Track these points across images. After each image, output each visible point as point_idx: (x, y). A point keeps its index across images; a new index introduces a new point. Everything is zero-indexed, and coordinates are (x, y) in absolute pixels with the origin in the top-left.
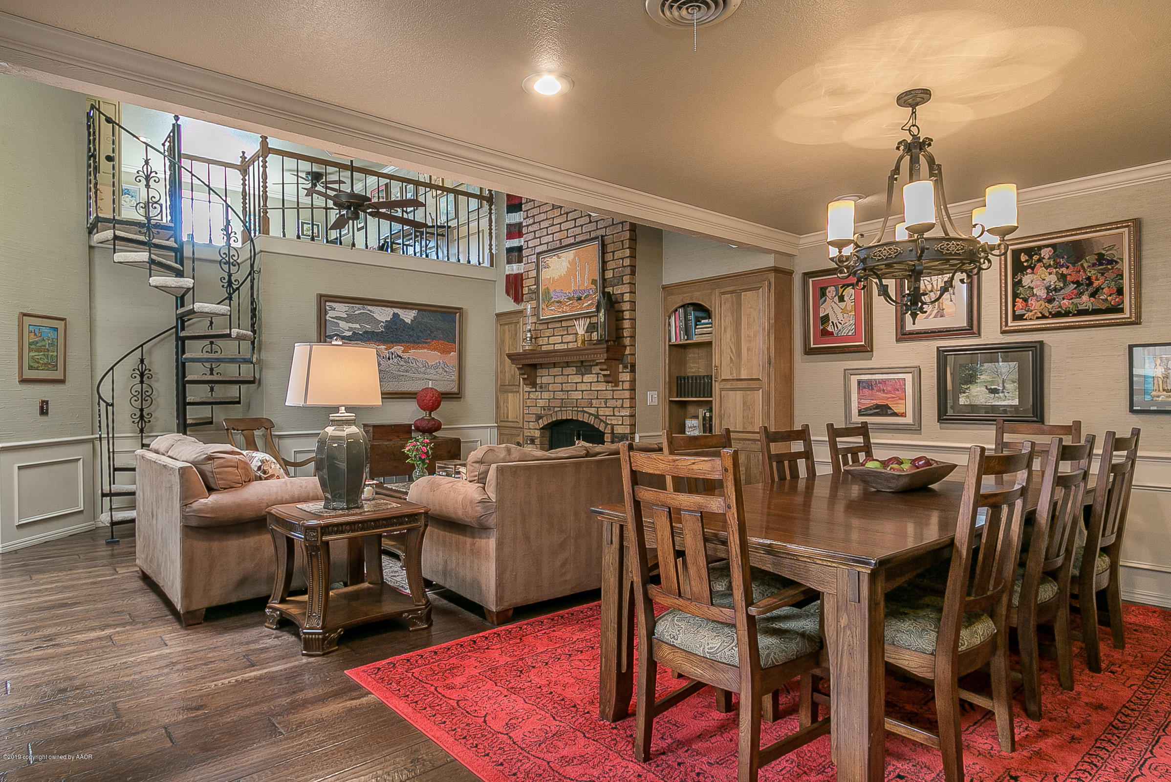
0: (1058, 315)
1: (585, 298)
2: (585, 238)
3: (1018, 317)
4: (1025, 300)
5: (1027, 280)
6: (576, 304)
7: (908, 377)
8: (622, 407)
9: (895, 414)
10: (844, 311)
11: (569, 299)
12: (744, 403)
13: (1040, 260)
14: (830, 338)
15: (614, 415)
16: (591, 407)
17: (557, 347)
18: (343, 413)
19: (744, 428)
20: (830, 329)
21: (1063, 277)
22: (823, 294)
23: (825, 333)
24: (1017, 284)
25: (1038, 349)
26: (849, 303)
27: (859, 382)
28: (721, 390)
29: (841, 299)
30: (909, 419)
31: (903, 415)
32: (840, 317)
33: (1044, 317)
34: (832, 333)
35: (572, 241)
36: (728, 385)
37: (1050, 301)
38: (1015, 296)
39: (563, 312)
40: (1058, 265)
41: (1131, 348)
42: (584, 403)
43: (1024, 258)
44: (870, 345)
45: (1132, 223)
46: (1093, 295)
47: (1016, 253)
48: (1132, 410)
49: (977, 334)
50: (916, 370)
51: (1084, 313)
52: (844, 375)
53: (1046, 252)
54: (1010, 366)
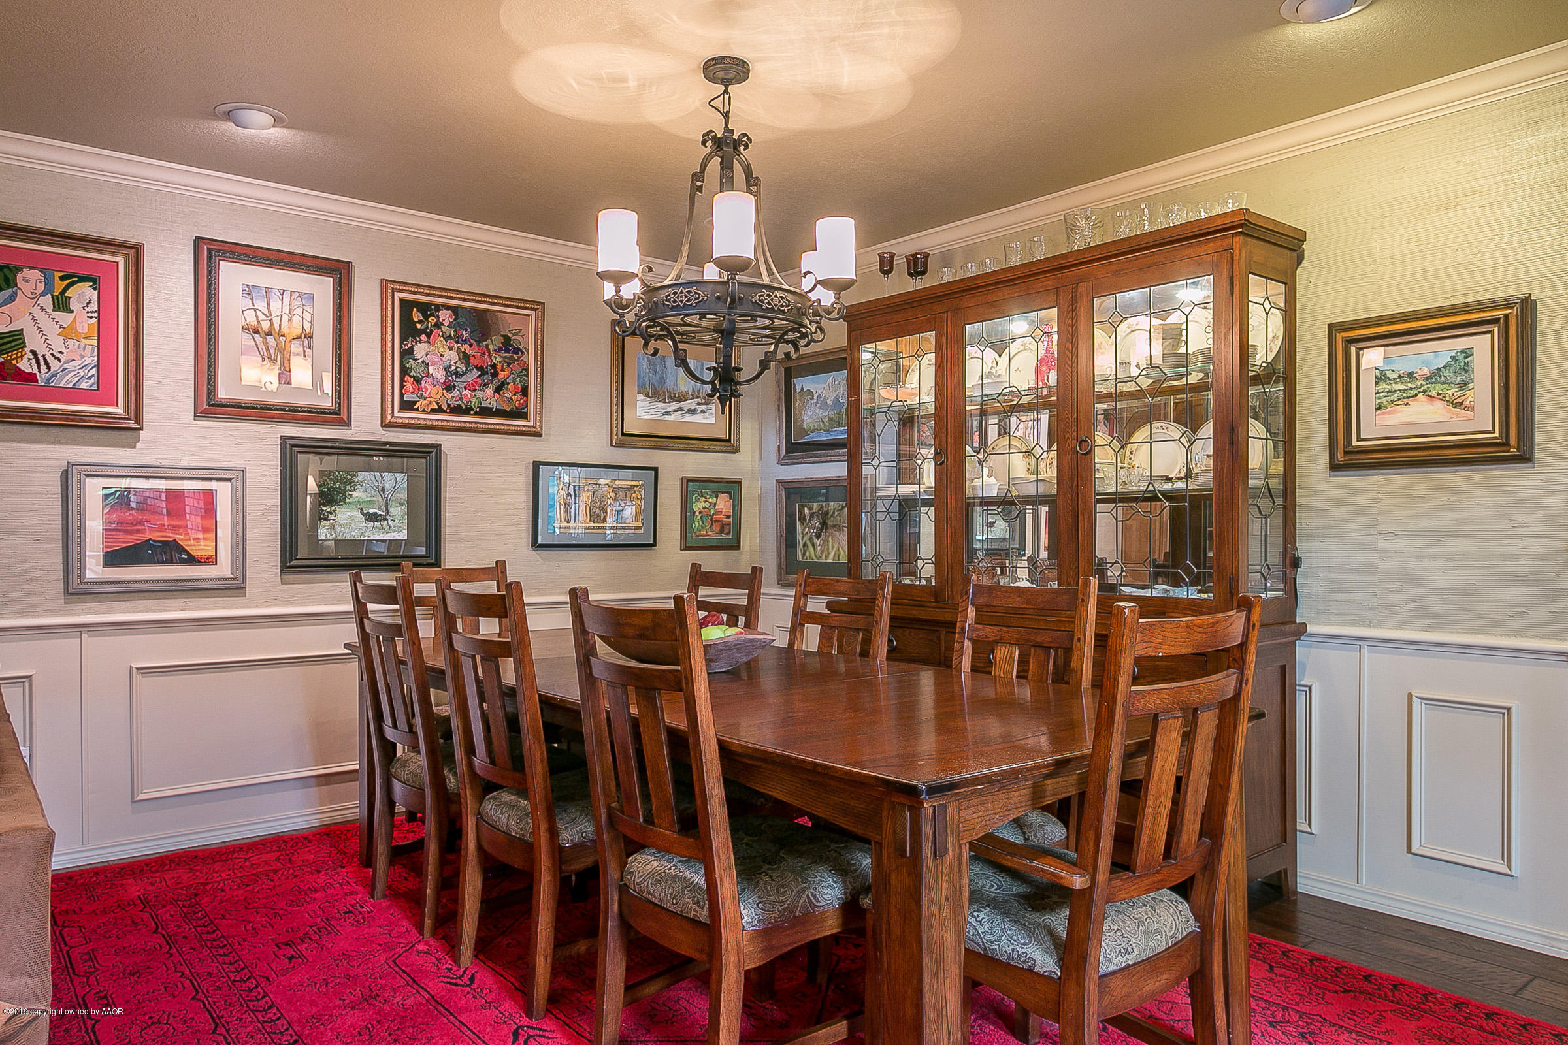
0: (457, 410)
3: (407, 406)
4: (418, 381)
5: (421, 350)
7: (222, 489)
9: (192, 560)
10: (67, 332)
13: (437, 326)
14: (26, 385)
20: (24, 366)
21: (464, 357)
22: (6, 281)
23: (13, 375)
24: (407, 353)
25: (430, 453)
26: (83, 317)
29: (61, 303)
30: (223, 568)
31: (211, 560)
32: (56, 343)
33: (440, 410)
34: (31, 378)
37: (449, 388)
38: (404, 371)
40: (459, 339)
41: (536, 465)
43: (416, 316)
44: (138, 418)
45: (538, 306)
46: (498, 390)
47: (406, 305)
48: (535, 544)
49: (346, 423)
50: (234, 476)
51: (485, 412)
52: (65, 476)
53: (445, 316)
54: (395, 481)
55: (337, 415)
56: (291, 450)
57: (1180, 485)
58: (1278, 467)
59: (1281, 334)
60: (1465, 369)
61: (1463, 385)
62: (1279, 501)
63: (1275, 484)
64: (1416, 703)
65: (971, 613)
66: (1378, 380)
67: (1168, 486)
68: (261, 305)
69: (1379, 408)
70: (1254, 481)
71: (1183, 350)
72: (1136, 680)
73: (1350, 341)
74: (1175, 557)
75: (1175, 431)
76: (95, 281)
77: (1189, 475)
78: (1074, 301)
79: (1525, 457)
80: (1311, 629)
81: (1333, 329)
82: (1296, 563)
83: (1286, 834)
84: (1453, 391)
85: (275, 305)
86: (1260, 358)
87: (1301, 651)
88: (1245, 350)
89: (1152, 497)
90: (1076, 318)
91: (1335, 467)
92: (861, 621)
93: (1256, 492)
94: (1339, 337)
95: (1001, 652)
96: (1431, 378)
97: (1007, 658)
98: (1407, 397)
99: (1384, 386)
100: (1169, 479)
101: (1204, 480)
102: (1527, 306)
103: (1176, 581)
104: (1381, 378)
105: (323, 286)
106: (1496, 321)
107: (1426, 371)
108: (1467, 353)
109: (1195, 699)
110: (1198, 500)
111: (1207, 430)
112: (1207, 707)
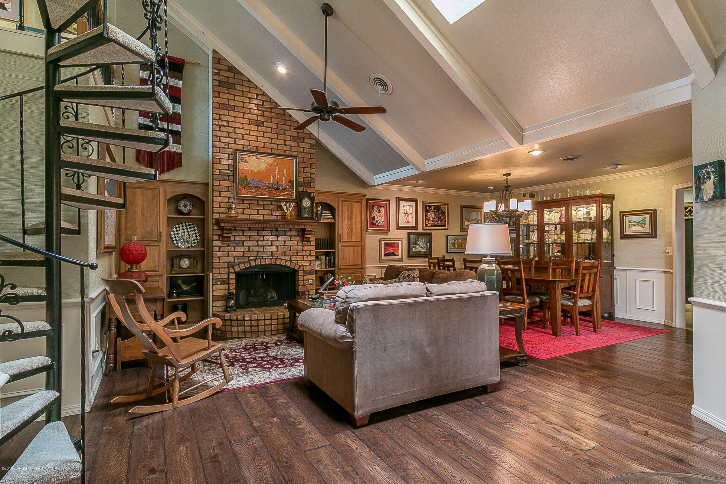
0: (434, 226)
1: (282, 189)
2: (280, 153)
3: (426, 225)
4: (428, 220)
5: (428, 214)
6: (274, 192)
7: (400, 242)
8: (310, 255)
9: (395, 255)
10: (380, 216)
11: (269, 188)
12: (354, 252)
13: (431, 209)
14: (375, 226)
15: (304, 260)
16: (285, 256)
17: (252, 217)
18: (489, 258)
19: (354, 263)
20: (375, 222)
21: (436, 215)
22: (373, 208)
23: (373, 224)
24: (426, 215)
25: (430, 234)
26: (382, 213)
27: (385, 244)
28: (342, 246)
29: (379, 211)
30: (399, 257)
31: (398, 255)
32: (379, 218)
33: (431, 226)
34: (375, 224)
35: (269, 151)
36: (346, 244)
37: (433, 221)
38: (426, 219)
39: (261, 195)
40: (435, 212)
41: (447, 236)
42: (278, 253)
43: (428, 208)
44: (389, 231)
45: (448, 204)
46: (441, 221)
47: (426, 206)
48: (447, 252)
49: (417, 229)
50: (402, 240)
51: (439, 226)
52: (380, 241)
53: (432, 207)
54: (424, 240)
55: (415, 228)
56: (409, 234)
57: (590, 241)
58: (610, 237)
59: (610, 213)
60: (645, 221)
61: (644, 224)
62: (610, 244)
63: (610, 241)
64: (637, 281)
65: (551, 264)
66: (629, 222)
67: (588, 241)
68: (405, 208)
69: (629, 227)
70: (604, 241)
71: (590, 216)
72: (583, 269)
73: (623, 215)
74: (589, 255)
75: (589, 230)
76: (384, 207)
77: (592, 239)
78: (568, 207)
79: (655, 237)
80: (617, 268)
81: (621, 212)
82: (614, 256)
83: (612, 305)
84: (643, 225)
85: (407, 208)
86: (605, 218)
87: (615, 272)
88: (602, 217)
89: (584, 243)
90: (568, 210)
91: (621, 238)
92: (529, 266)
93: (605, 243)
94: (622, 214)
95: (557, 270)
96: (639, 222)
97: (559, 271)
98: (634, 226)
99: (630, 223)
100: (587, 240)
101: (594, 241)
102: (655, 211)
103: (590, 259)
104: (630, 222)
105: (414, 204)
106: (649, 213)
107: (638, 221)
108: (645, 218)
109: (591, 272)
110: (594, 244)
111: (595, 230)
112: (593, 273)
